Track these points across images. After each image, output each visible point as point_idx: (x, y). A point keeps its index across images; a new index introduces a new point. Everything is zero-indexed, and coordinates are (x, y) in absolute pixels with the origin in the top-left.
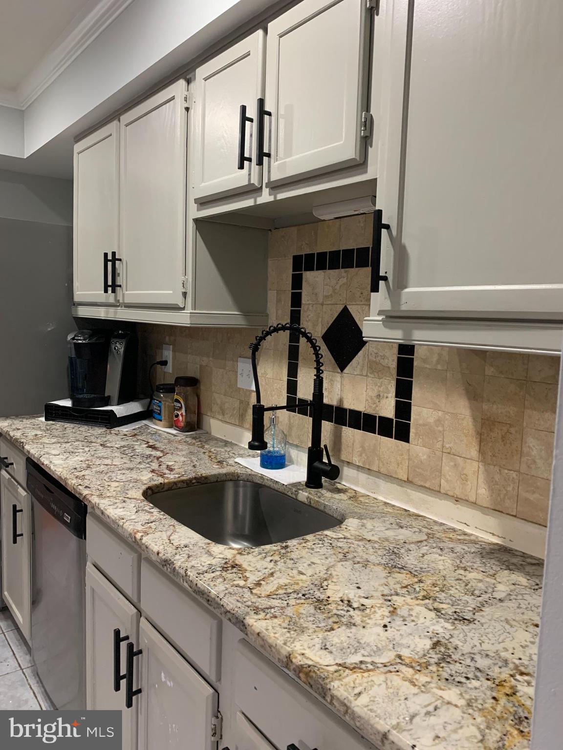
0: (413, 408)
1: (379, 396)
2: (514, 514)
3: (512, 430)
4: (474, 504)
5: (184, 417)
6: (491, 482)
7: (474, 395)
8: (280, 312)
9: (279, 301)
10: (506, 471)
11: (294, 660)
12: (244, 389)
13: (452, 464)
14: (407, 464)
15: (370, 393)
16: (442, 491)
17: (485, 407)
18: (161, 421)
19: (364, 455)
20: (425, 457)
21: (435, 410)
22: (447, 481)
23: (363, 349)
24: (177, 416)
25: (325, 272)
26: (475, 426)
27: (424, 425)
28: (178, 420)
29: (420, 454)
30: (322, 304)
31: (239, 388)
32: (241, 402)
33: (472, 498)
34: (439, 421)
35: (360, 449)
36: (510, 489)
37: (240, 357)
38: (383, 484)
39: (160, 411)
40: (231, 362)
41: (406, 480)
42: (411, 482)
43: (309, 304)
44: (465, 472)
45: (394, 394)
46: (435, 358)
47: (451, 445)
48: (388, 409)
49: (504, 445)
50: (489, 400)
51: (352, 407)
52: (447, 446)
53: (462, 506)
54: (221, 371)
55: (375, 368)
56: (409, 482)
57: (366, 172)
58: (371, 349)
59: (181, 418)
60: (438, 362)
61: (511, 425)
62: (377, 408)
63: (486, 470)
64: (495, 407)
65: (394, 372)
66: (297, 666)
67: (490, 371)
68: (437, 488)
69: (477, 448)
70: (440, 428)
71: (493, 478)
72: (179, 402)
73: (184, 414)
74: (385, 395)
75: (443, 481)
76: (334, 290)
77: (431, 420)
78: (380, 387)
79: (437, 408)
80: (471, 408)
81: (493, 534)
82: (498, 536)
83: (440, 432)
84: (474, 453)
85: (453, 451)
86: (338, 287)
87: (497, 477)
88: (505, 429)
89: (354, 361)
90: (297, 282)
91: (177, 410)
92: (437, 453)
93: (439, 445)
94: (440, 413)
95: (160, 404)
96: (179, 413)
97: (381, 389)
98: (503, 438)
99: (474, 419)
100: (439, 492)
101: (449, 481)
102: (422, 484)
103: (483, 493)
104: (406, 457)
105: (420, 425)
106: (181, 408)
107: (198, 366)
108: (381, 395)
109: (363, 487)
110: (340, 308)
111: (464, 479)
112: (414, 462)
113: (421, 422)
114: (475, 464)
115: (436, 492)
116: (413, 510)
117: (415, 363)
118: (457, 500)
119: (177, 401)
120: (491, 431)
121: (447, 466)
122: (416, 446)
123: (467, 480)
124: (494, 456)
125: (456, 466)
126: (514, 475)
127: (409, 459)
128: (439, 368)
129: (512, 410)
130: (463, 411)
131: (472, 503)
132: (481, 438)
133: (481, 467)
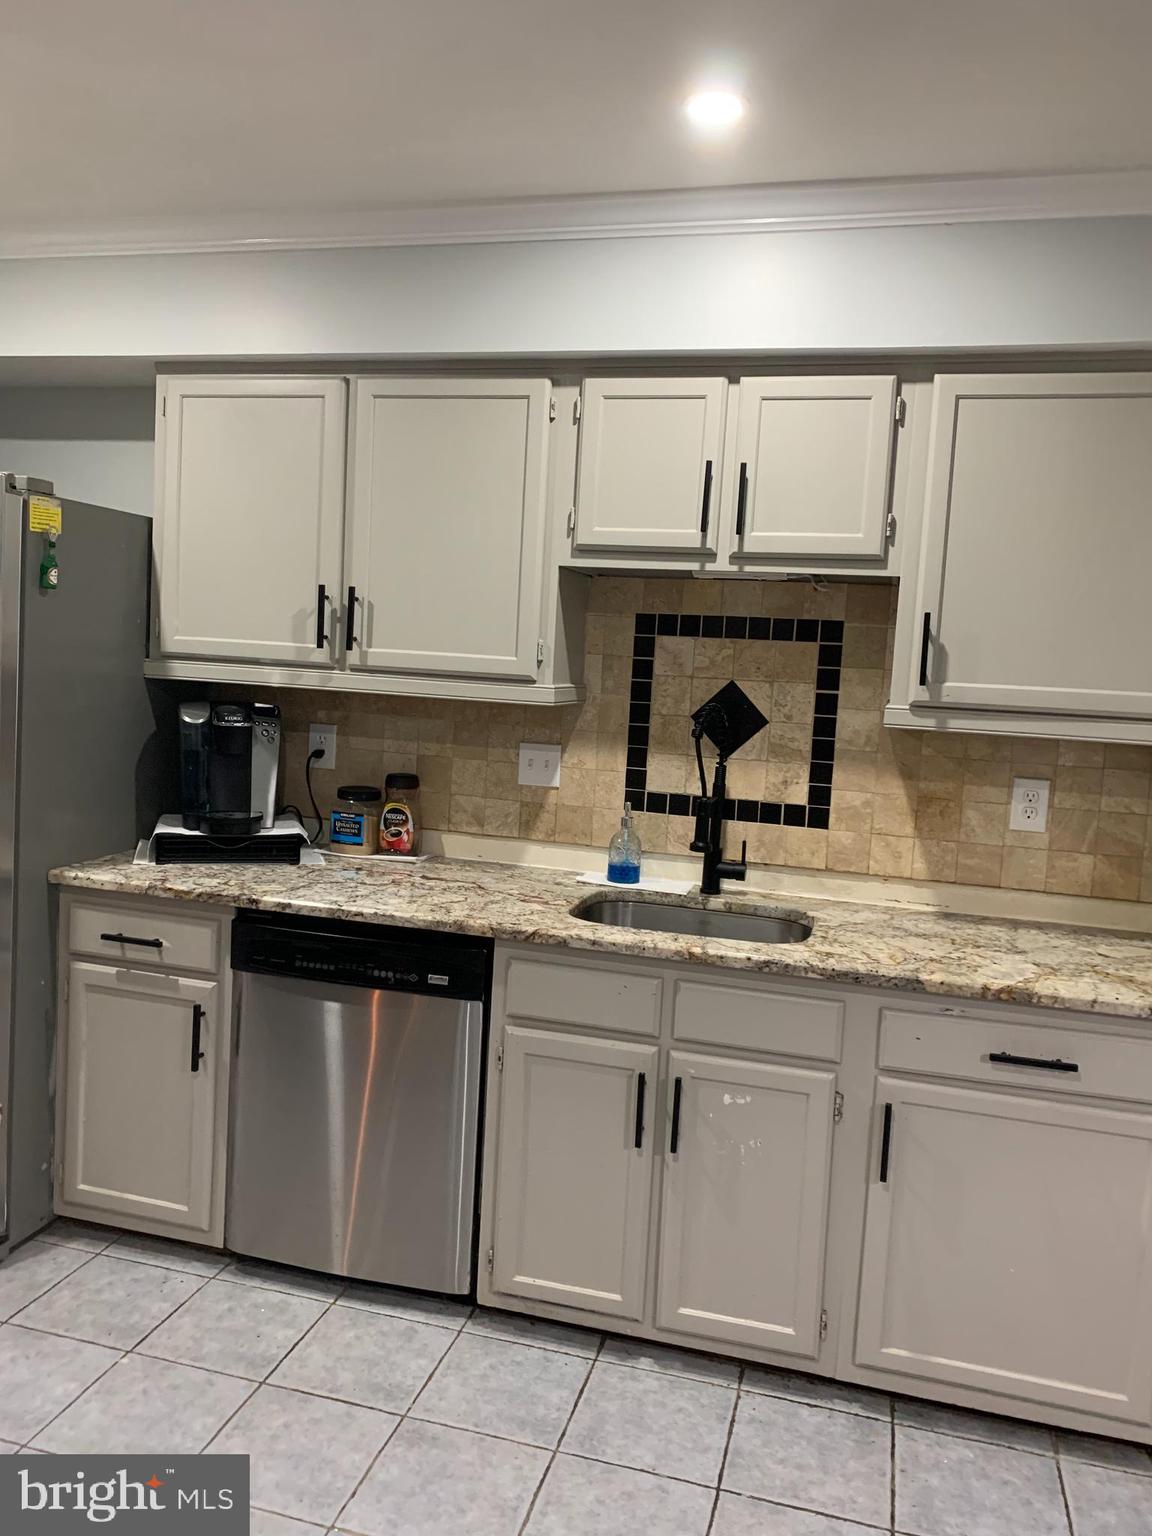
0: (833, 793)
1: (785, 782)
2: (954, 881)
3: (952, 804)
6: (927, 854)
7: (908, 774)
8: (610, 683)
9: (607, 668)
10: (944, 843)
11: (992, 988)
14: (825, 852)
15: (772, 779)
16: (870, 873)
17: (922, 785)
18: (361, 844)
19: (762, 850)
20: (849, 841)
21: (862, 792)
22: (876, 862)
23: (761, 731)
24: (399, 833)
25: (696, 640)
26: (910, 804)
27: (849, 808)
28: (401, 841)
29: (843, 839)
30: (692, 677)
32: (524, 804)
33: (907, 874)
34: (867, 804)
35: (757, 844)
37: (523, 742)
38: (786, 878)
40: (501, 750)
42: (831, 870)
43: (668, 676)
44: (898, 850)
45: (808, 779)
46: (862, 740)
47: (882, 826)
48: (799, 795)
49: (943, 819)
50: (925, 779)
51: (743, 797)
52: (877, 827)
53: (893, 884)
54: (475, 763)
55: (780, 752)
56: (828, 870)
57: (886, 568)
58: (773, 731)
59: (405, 837)
60: (866, 744)
61: (949, 800)
62: (783, 796)
63: (923, 845)
64: (932, 784)
65: (810, 755)
67: (926, 751)
68: (865, 871)
69: (913, 825)
70: (869, 810)
71: (930, 851)
72: (404, 813)
73: (411, 830)
74: (795, 781)
75: (871, 863)
76: (712, 662)
77: (857, 803)
78: (786, 772)
79: (863, 790)
80: (905, 787)
81: (927, 904)
82: (935, 905)
83: (868, 813)
84: (909, 829)
85: (884, 831)
86: (719, 658)
87: (935, 850)
88: (944, 804)
89: (748, 744)
90: (644, 649)
91: (396, 825)
92: (864, 835)
93: (867, 827)
94: (869, 795)
95: (358, 819)
96: (403, 830)
97: (789, 775)
98: (941, 813)
99: (909, 797)
101: (879, 860)
102: (847, 869)
103: (920, 867)
104: (823, 844)
105: (843, 809)
106: (405, 822)
107: (414, 758)
108: (789, 780)
109: (757, 885)
110: (723, 684)
111: (897, 856)
112: (834, 848)
113: (845, 806)
114: (911, 841)
115: (865, 875)
116: (832, 899)
117: (837, 746)
118: (886, 878)
119: (393, 811)
120: (928, 807)
121: (877, 847)
122: (838, 831)
123: (900, 857)
124: (932, 830)
125: (888, 845)
126: (952, 845)
127: (828, 846)
128: (868, 749)
129: (951, 786)
130: (896, 791)
131: (907, 879)
132: (917, 815)
133: (918, 843)
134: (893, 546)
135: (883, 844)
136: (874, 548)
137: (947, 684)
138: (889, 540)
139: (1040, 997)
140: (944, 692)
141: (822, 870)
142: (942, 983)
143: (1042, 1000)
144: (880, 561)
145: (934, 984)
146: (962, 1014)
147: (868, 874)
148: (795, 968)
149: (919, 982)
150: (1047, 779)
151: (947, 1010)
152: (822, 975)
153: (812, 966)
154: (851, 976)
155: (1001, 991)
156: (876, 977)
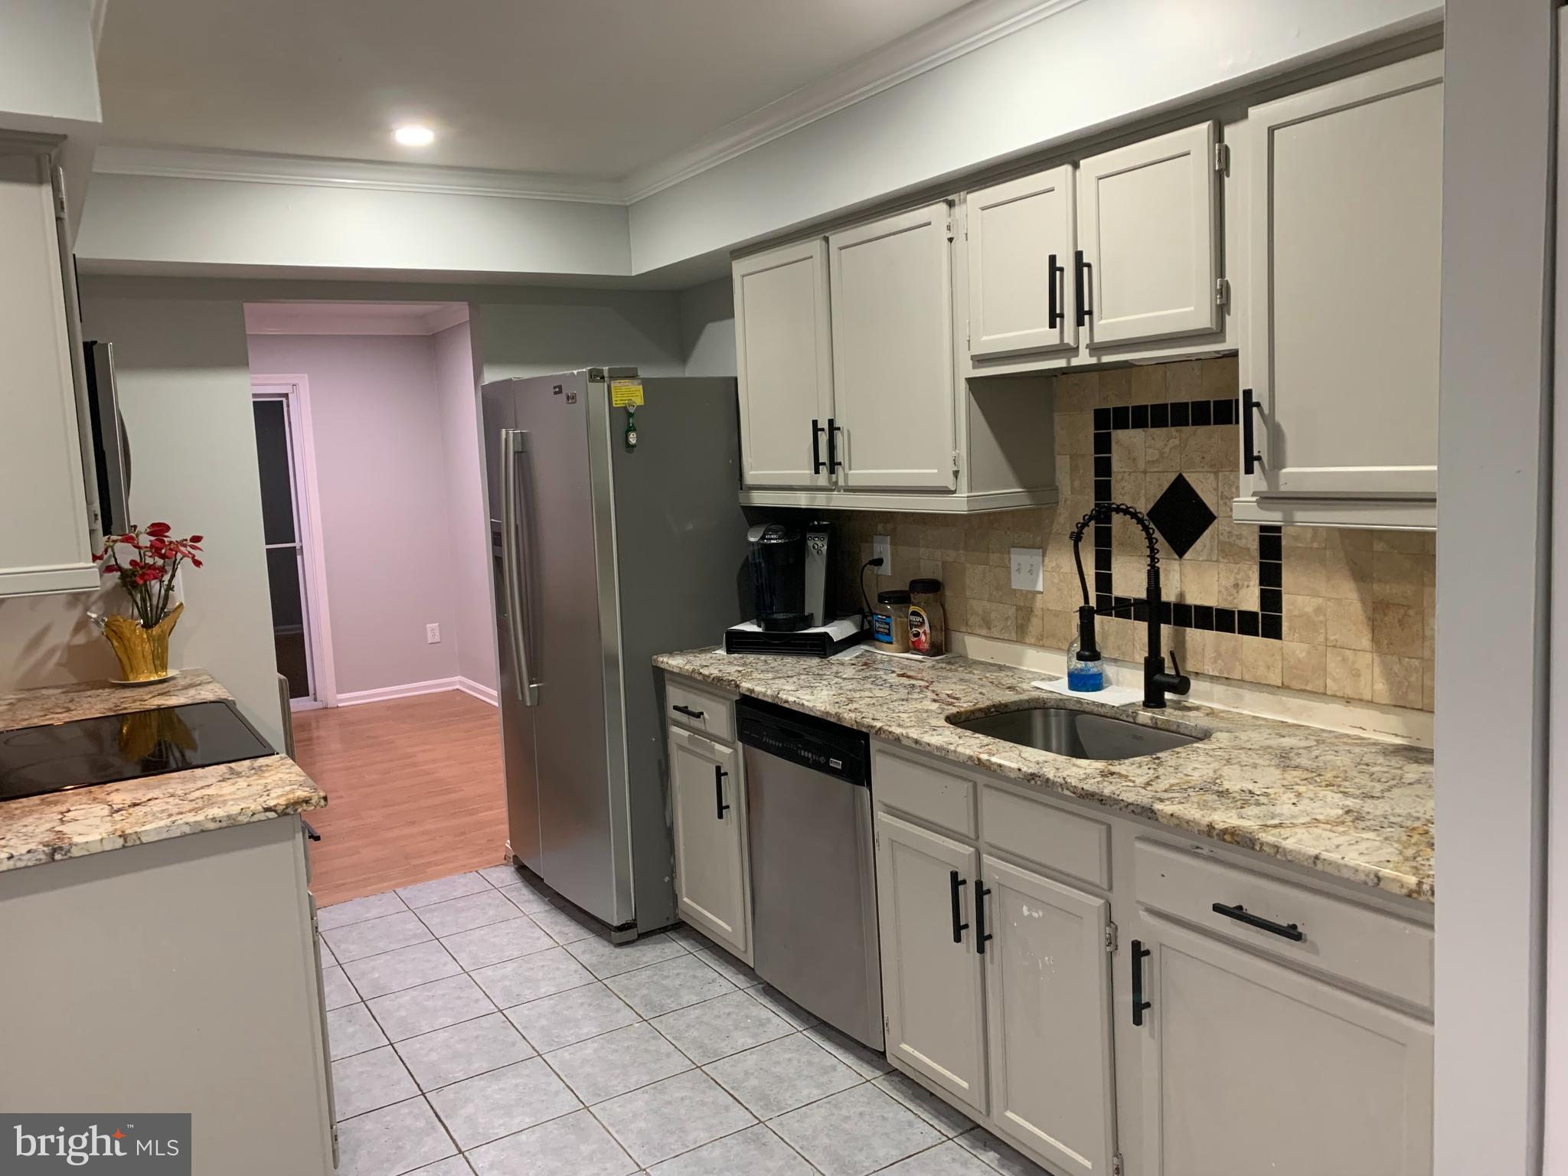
0: (1285, 597)
1: (1236, 586)
2: (1420, 708)
3: (1411, 612)
4: (1370, 703)
5: (928, 636)
6: (1389, 675)
7: (1361, 575)
8: (1077, 484)
9: (1074, 469)
10: (1407, 660)
11: (1216, 826)
12: (1022, 590)
13: (1340, 658)
14: (1280, 666)
15: (1224, 583)
16: (1329, 693)
17: (1376, 587)
18: (891, 643)
19: (1219, 661)
20: (1304, 654)
21: (1313, 596)
22: (1334, 680)
23: (1210, 528)
24: (917, 635)
25: (1146, 432)
26: (1365, 611)
27: (1300, 616)
28: (919, 641)
29: (1297, 652)
30: (1145, 472)
31: (1015, 590)
32: (1019, 608)
33: (1367, 696)
34: (1319, 610)
35: (1214, 655)
36: (1413, 679)
37: (1013, 547)
38: (1248, 695)
39: (889, 629)
40: (998, 555)
41: (1280, 685)
42: (1288, 688)
43: (1124, 472)
44: (1357, 666)
45: (1258, 581)
46: (1309, 535)
47: (1337, 637)
48: (1250, 600)
49: (1403, 630)
50: (1380, 581)
51: (1198, 603)
52: (1332, 638)
53: (1354, 707)
54: (981, 568)
55: (1228, 551)
56: (1284, 687)
57: (1224, 341)
58: (1221, 528)
59: (923, 638)
60: (1313, 539)
61: (1409, 607)
62: (1235, 601)
63: (1382, 661)
64: (1388, 587)
65: (1257, 554)
66: (1221, 830)
67: (1379, 546)
68: (1322, 690)
69: (1370, 636)
70: (1321, 618)
71: (1391, 669)
72: (919, 615)
73: (928, 631)
74: (1246, 584)
75: (1329, 681)
76: (1162, 454)
77: (1309, 609)
78: (1238, 573)
79: (1315, 594)
80: (1359, 590)
81: (1396, 735)
82: (1403, 737)
83: (1321, 622)
84: (1366, 642)
85: (1339, 644)
86: (1167, 450)
87: (1396, 668)
88: (1402, 611)
89: (1198, 544)
90: (1103, 444)
91: (916, 626)
92: (1320, 648)
93: (1321, 638)
94: (1320, 600)
95: (888, 620)
96: (921, 631)
97: (1239, 577)
98: (1401, 622)
99: (1363, 601)
100: (1325, 694)
101: (1337, 678)
102: (1302, 687)
103: (1379, 687)
104: (1278, 657)
105: (1295, 616)
106: (922, 624)
107: (940, 564)
108: (1240, 583)
109: (1220, 701)
110: (1173, 477)
111: (1356, 674)
112: (1289, 662)
113: (1296, 613)
114: (1369, 656)
115: (1322, 695)
116: (1290, 721)
117: (1284, 543)
118: (1348, 701)
119: (915, 613)
120: (1385, 615)
121: (1333, 664)
122: (1292, 644)
123: (1359, 675)
124: (1391, 644)
125: (1344, 660)
126: (1416, 663)
127: (1283, 660)
128: (1315, 545)
129: (1409, 590)
130: (1348, 593)
131: (1368, 701)
132: (1374, 626)
133: (1377, 660)
134: (1229, 315)
136: (1203, 319)
137: (1284, 471)
138: (1222, 309)
139: (1262, 844)
140: (1282, 480)
141: (1278, 687)
142: (1172, 815)
143: (1265, 848)
144: (1218, 332)
145: (1165, 816)
146: (1211, 854)
149: (1152, 811)
151: (1197, 848)
152: (1074, 793)
153: (1066, 783)
154: (1097, 797)
155: (1225, 831)
156: (1117, 802)
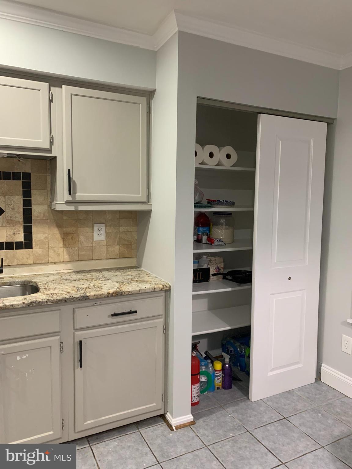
0: (33, 236)
1: (14, 234)
2: (78, 260)
3: (75, 235)
6: (69, 253)
7: (59, 226)
10: (74, 248)
14: (32, 257)
15: (9, 233)
16: (50, 262)
17: (64, 230)
20: (41, 252)
21: (44, 234)
22: (51, 258)
23: (2, 215)
26: (61, 236)
29: (38, 252)
33: (62, 260)
34: (46, 238)
35: (5, 258)
36: (76, 253)
38: (18, 269)
42: (35, 263)
44: (59, 252)
45: (23, 231)
46: (42, 215)
47: (52, 245)
48: (19, 238)
49: (73, 240)
50: (66, 227)
52: (50, 246)
53: (57, 264)
55: (10, 222)
58: (7, 215)
60: (44, 217)
62: (13, 239)
64: (68, 229)
65: (22, 223)
67: (65, 218)
68: (47, 262)
69: (63, 243)
70: (47, 240)
71: (69, 251)
74: (18, 233)
77: (42, 238)
78: (15, 230)
79: (44, 233)
80: (59, 231)
81: (70, 269)
82: (72, 269)
83: (46, 241)
84: (61, 245)
85: (53, 247)
87: (71, 251)
88: (72, 235)
92: (46, 249)
93: (47, 246)
94: (46, 235)
98: (72, 238)
99: (60, 234)
101: (52, 256)
102: (41, 262)
103: (67, 257)
104: (31, 255)
108: (16, 233)
111: (58, 255)
112: (35, 255)
113: (38, 240)
114: (62, 249)
116: (36, 274)
117: (33, 218)
118: (55, 263)
120: (67, 237)
121: (51, 253)
122: (37, 249)
123: (59, 255)
124: (69, 244)
125: (55, 251)
126: (76, 248)
127: (33, 255)
128: (44, 219)
129: (74, 229)
130: (56, 232)
131: (62, 262)
132: (64, 240)
133: (65, 249)
134: (53, 145)
135: (53, 251)
136: (47, 146)
137: (77, 194)
138: (52, 143)
139: (125, 292)
140: (77, 197)
141: (32, 264)
142: (95, 295)
143: (125, 293)
144: (49, 151)
145: (92, 296)
146: (100, 304)
147: (48, 263)
148: (42, 302)
149: (87, 296)
150: (104, 224)
151: (95, 303)
152: (53, 302)
153: (49, 300)
154: (64, 300)
155: (113, 293)
156: (72, 299)
